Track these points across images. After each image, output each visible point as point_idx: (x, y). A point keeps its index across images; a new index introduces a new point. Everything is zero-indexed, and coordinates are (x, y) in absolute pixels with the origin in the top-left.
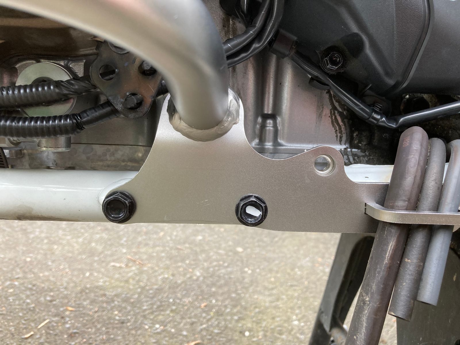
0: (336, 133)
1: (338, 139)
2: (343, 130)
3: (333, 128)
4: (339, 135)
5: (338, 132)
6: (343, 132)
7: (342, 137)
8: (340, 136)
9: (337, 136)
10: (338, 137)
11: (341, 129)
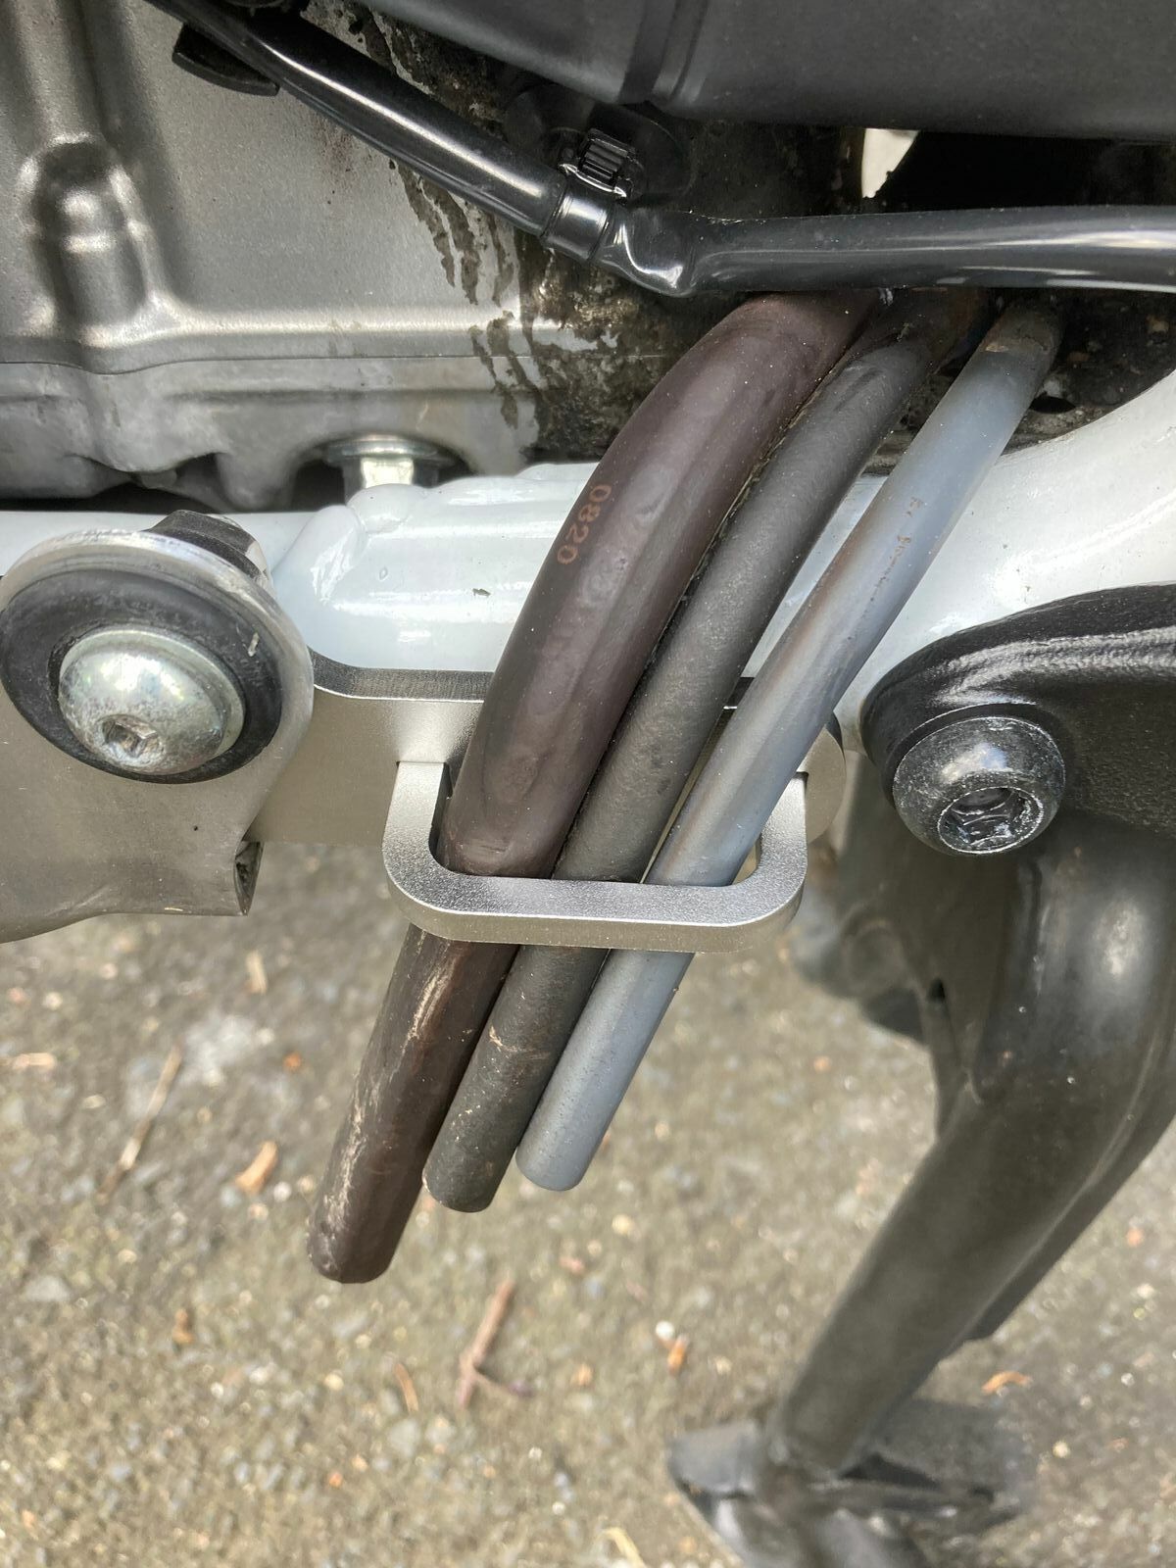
0: (444, 249)
1: (458, 278)
2: (477, 233)
3: (424, 223)
4: (457, 255)
5: (451, 242)
6: (478, 239)
7: (476, 265)
8: (463, 261)
9: (447, 263)
10: (453, 266)
11: (468, 226)
